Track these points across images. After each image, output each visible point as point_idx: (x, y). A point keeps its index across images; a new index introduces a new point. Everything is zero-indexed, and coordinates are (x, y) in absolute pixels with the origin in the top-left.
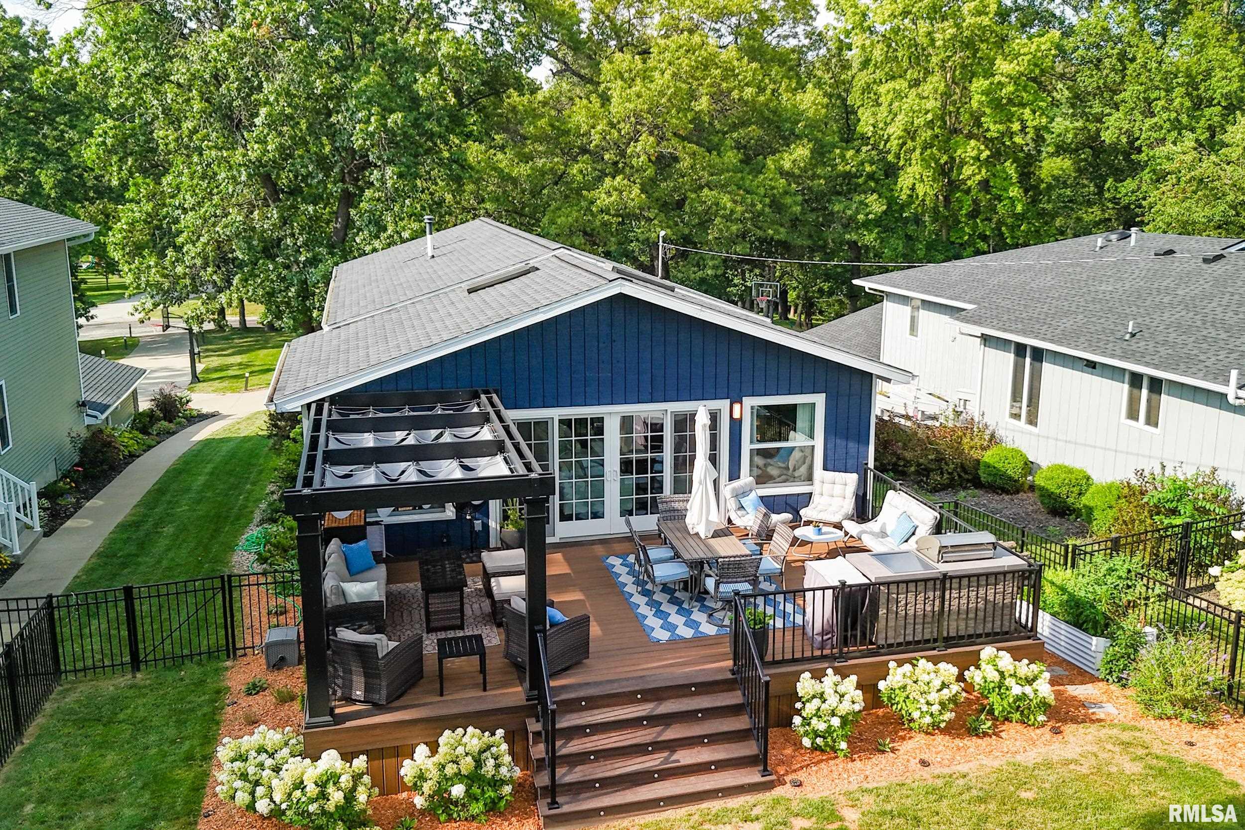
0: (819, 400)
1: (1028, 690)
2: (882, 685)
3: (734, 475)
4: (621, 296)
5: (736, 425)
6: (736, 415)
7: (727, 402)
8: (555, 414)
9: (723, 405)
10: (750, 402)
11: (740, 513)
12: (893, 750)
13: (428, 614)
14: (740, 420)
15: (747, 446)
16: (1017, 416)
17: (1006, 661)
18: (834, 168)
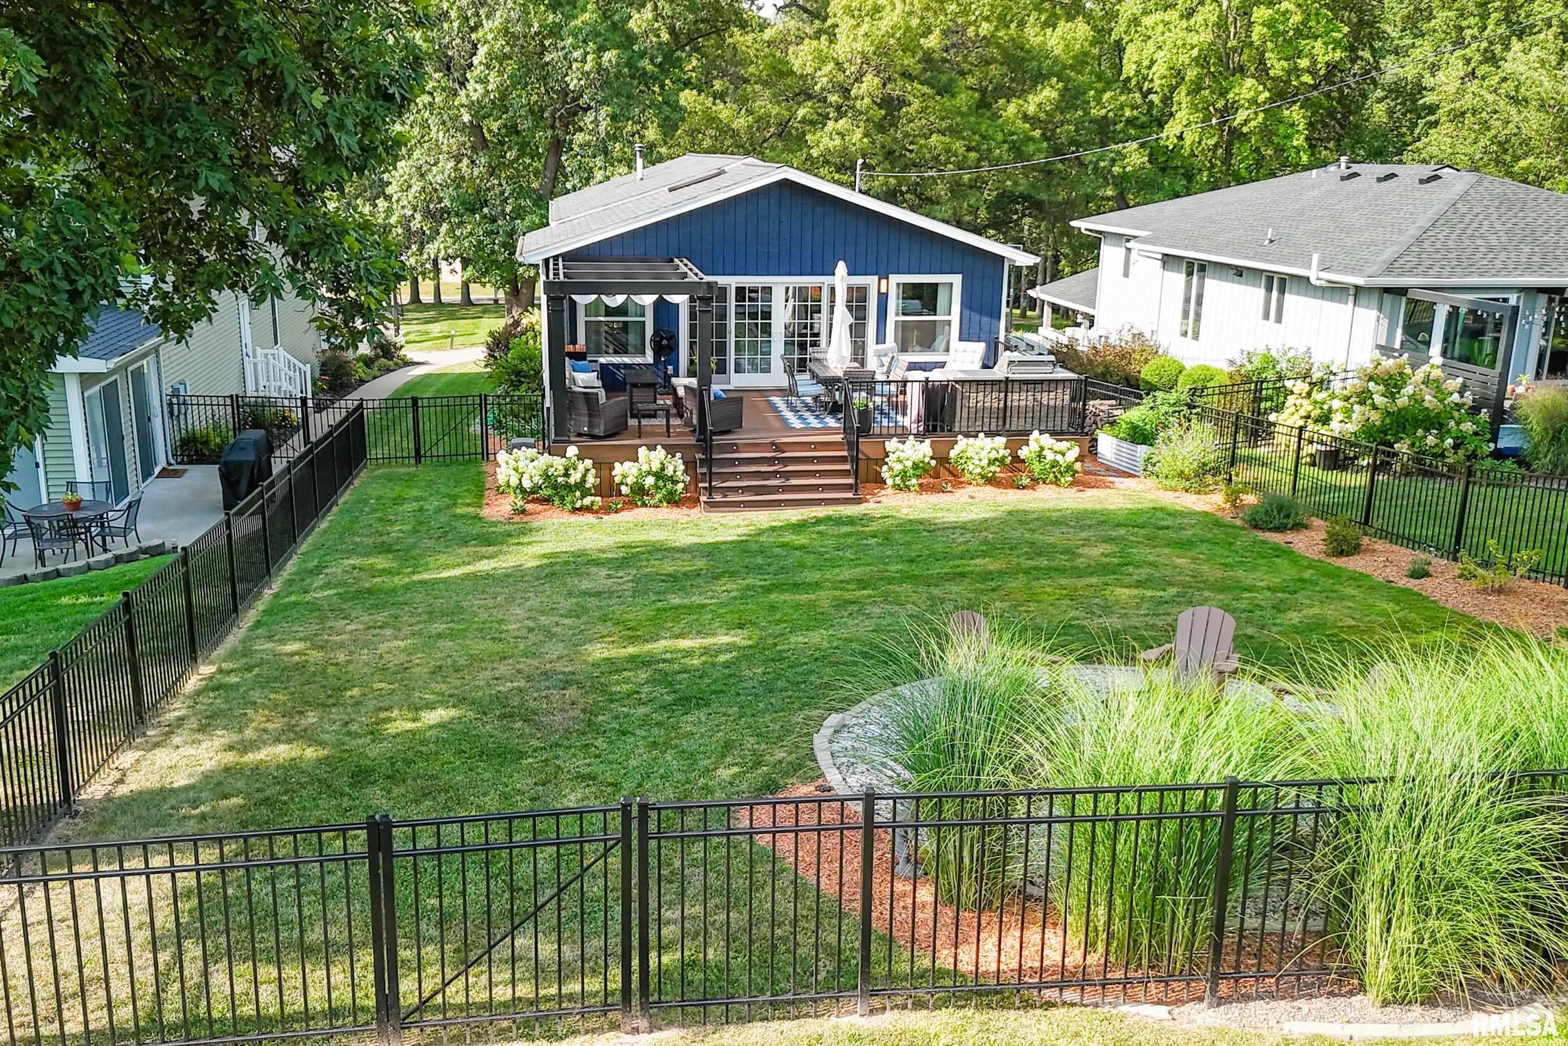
0: (956, 280)
1: (1059, 457)
2: (953, 454)
3: (881, 338)
4: (786, 184)
5: (883, 298)
6: (883, 290)
7: (876, 278)
8: (732, 282)
9: (871, 281)
10: (895, 279)
12: (952, 492)
14: (887, 294)
15: (892, 318)
16: (1185, 334)
18: (1086, 113)
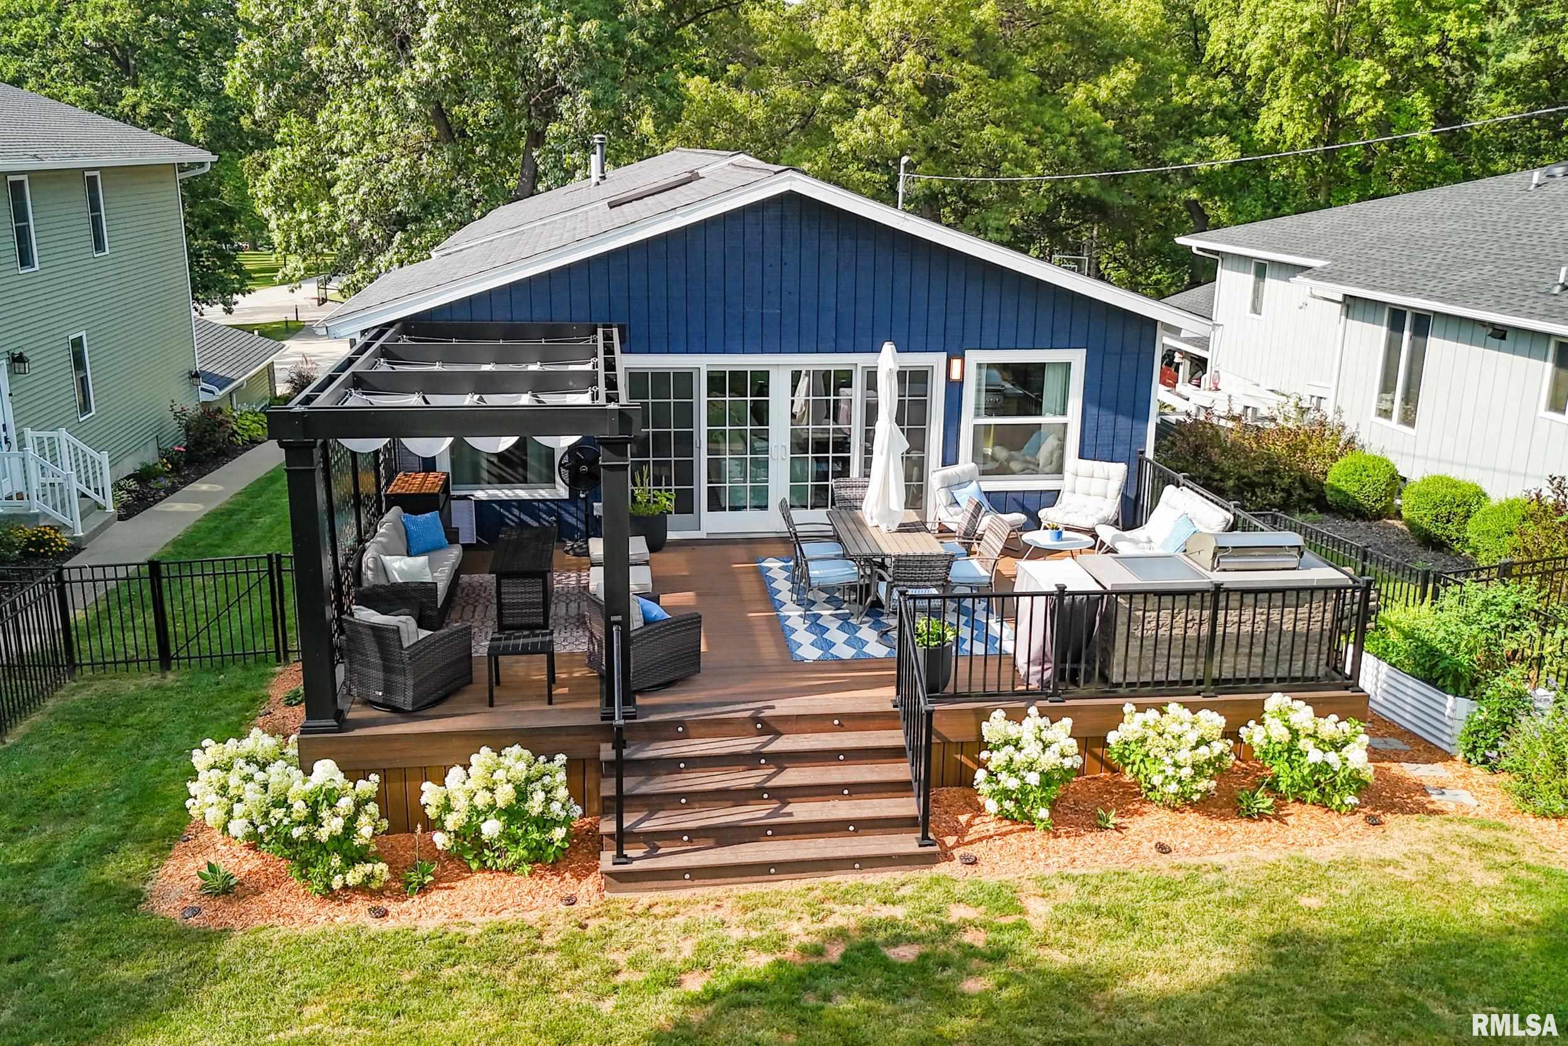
0: (1077, 358)
1: (1332, 757)
2: (1112, 737)
3: (949, 458)
4: (791, 197)
5: (954, 389)
6: (955, 375)
7: (943, 356)
8: (702, 363)
9: (935, 360)
10: (974, 357)
11: (952, 510)
12: (1118, 828)
13: (500, 606)
14: (961, 383)
15: (969, 421)
16: (1386, 414)
17: (1303, 715)
18: (1168, 100)
